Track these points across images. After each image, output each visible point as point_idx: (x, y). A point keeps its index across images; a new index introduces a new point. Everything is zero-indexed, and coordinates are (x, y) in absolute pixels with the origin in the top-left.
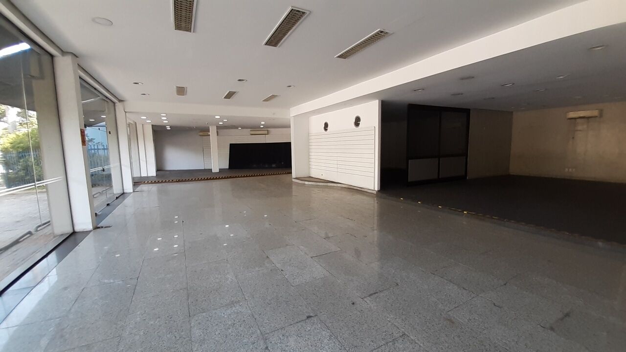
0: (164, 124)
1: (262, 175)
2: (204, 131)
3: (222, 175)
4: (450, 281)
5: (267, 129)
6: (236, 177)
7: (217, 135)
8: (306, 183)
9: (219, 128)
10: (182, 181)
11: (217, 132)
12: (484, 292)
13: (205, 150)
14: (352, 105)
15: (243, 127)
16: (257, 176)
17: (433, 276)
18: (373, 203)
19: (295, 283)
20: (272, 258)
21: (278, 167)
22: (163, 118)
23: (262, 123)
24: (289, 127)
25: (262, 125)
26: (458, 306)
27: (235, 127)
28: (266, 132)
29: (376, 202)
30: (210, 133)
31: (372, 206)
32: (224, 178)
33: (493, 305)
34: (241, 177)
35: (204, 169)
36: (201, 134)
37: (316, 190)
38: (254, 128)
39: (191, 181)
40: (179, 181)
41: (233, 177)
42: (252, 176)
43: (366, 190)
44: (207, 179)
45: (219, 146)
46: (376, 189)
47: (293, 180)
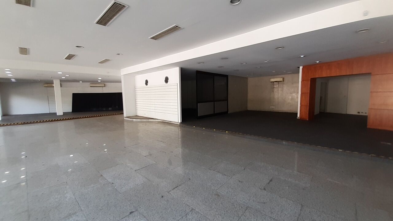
0: (9, 77)
1: (100, 116)
2: (49, 83)
3: (66, 117)
4: (218, 172)
5: (104, 83)
6: (78, 118)
7: (61, 87)
8: (134, 120)
9: (62, 81)
10: (27, 123)
11: (60, 84)
12: (235, 175)
13: (50, 98)
14: (163, 69)
15: (84, 81)
16: (96, 116)
17: (210, 170)
18: (178, 130)
19: (122, 191)
20: (105, 176)
21: (113, 110)
22: (7, 72)
23: (99, 79)
24: (121, 82)
25: (99, 80)
26: (222, 186)
27: (77, 81)
28: (103, 85)
29: (180, 129)
30: (54, 85)
31: (177, 132)
32: (67, 120)
33: (239, 182)
34: (83, 118)
35: (50, 113)
36: (46, 85)
37: (141, 125)
38: (93, 82)
39: (36, 123)
40: (24, 123)
41: (76, 119)
42: (92, 117)
43: (173, 123)
44: (52, 121)
45: (63, 95)
46: (180, 122)
47: (125, 118)
